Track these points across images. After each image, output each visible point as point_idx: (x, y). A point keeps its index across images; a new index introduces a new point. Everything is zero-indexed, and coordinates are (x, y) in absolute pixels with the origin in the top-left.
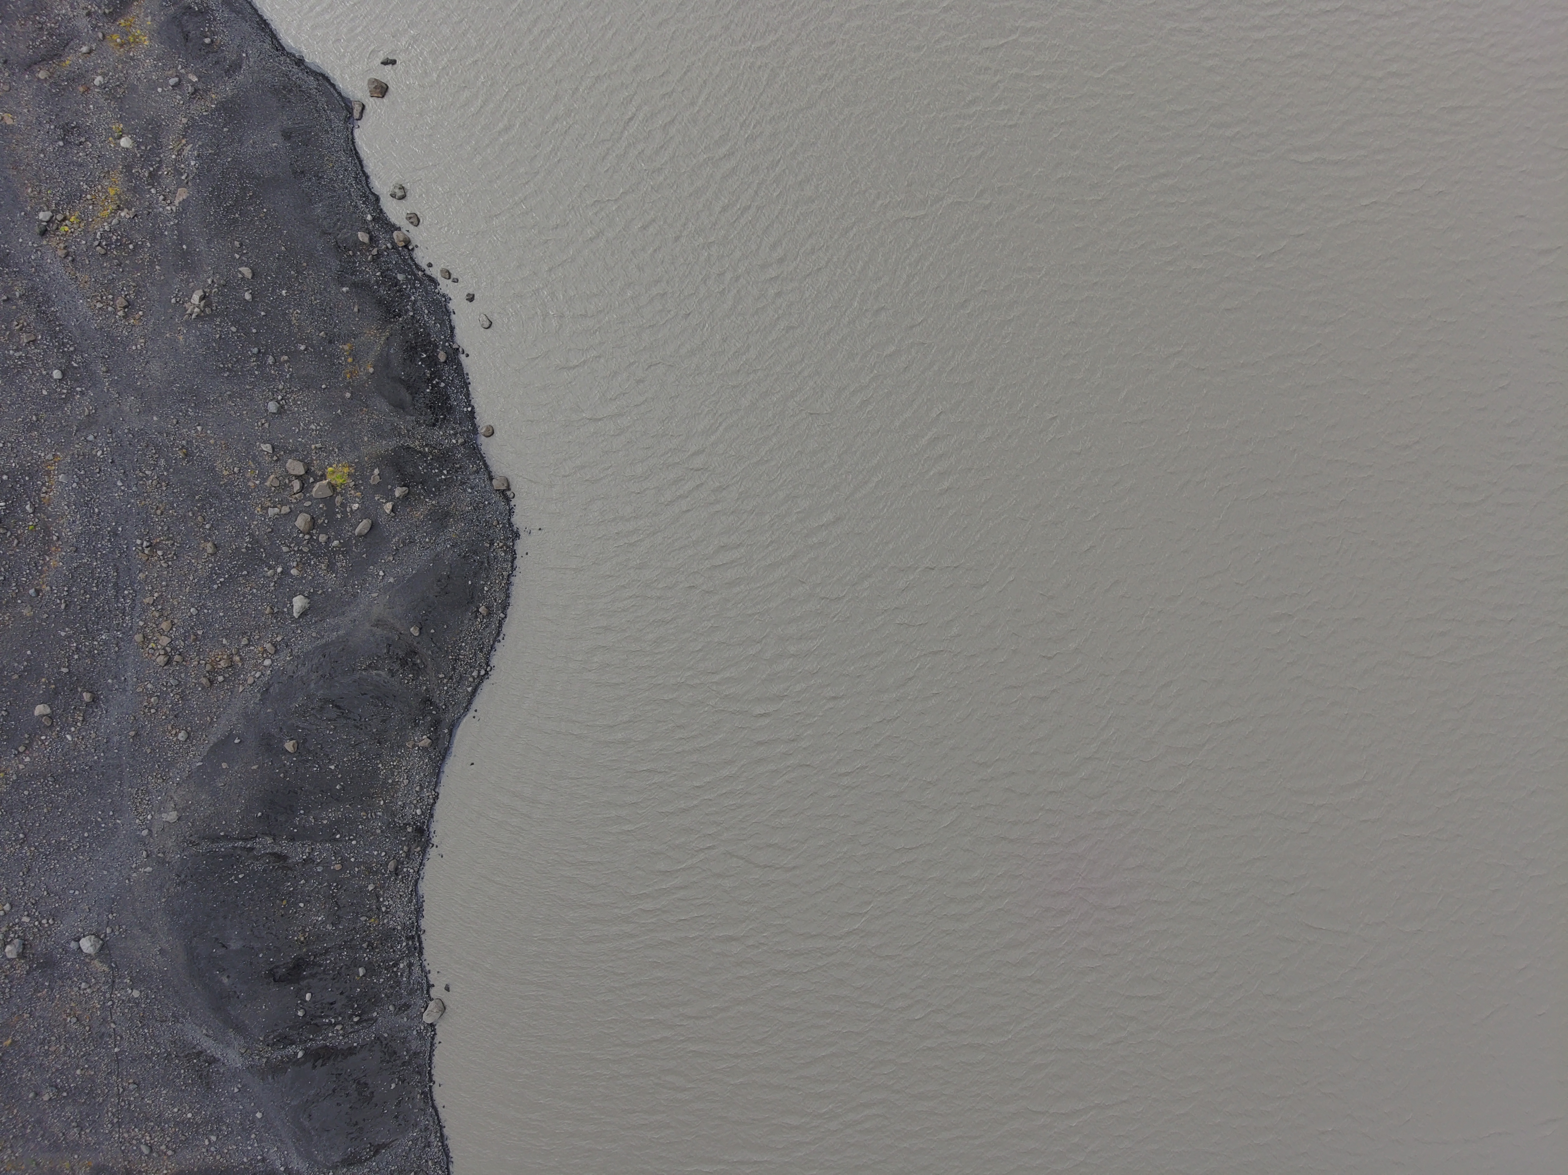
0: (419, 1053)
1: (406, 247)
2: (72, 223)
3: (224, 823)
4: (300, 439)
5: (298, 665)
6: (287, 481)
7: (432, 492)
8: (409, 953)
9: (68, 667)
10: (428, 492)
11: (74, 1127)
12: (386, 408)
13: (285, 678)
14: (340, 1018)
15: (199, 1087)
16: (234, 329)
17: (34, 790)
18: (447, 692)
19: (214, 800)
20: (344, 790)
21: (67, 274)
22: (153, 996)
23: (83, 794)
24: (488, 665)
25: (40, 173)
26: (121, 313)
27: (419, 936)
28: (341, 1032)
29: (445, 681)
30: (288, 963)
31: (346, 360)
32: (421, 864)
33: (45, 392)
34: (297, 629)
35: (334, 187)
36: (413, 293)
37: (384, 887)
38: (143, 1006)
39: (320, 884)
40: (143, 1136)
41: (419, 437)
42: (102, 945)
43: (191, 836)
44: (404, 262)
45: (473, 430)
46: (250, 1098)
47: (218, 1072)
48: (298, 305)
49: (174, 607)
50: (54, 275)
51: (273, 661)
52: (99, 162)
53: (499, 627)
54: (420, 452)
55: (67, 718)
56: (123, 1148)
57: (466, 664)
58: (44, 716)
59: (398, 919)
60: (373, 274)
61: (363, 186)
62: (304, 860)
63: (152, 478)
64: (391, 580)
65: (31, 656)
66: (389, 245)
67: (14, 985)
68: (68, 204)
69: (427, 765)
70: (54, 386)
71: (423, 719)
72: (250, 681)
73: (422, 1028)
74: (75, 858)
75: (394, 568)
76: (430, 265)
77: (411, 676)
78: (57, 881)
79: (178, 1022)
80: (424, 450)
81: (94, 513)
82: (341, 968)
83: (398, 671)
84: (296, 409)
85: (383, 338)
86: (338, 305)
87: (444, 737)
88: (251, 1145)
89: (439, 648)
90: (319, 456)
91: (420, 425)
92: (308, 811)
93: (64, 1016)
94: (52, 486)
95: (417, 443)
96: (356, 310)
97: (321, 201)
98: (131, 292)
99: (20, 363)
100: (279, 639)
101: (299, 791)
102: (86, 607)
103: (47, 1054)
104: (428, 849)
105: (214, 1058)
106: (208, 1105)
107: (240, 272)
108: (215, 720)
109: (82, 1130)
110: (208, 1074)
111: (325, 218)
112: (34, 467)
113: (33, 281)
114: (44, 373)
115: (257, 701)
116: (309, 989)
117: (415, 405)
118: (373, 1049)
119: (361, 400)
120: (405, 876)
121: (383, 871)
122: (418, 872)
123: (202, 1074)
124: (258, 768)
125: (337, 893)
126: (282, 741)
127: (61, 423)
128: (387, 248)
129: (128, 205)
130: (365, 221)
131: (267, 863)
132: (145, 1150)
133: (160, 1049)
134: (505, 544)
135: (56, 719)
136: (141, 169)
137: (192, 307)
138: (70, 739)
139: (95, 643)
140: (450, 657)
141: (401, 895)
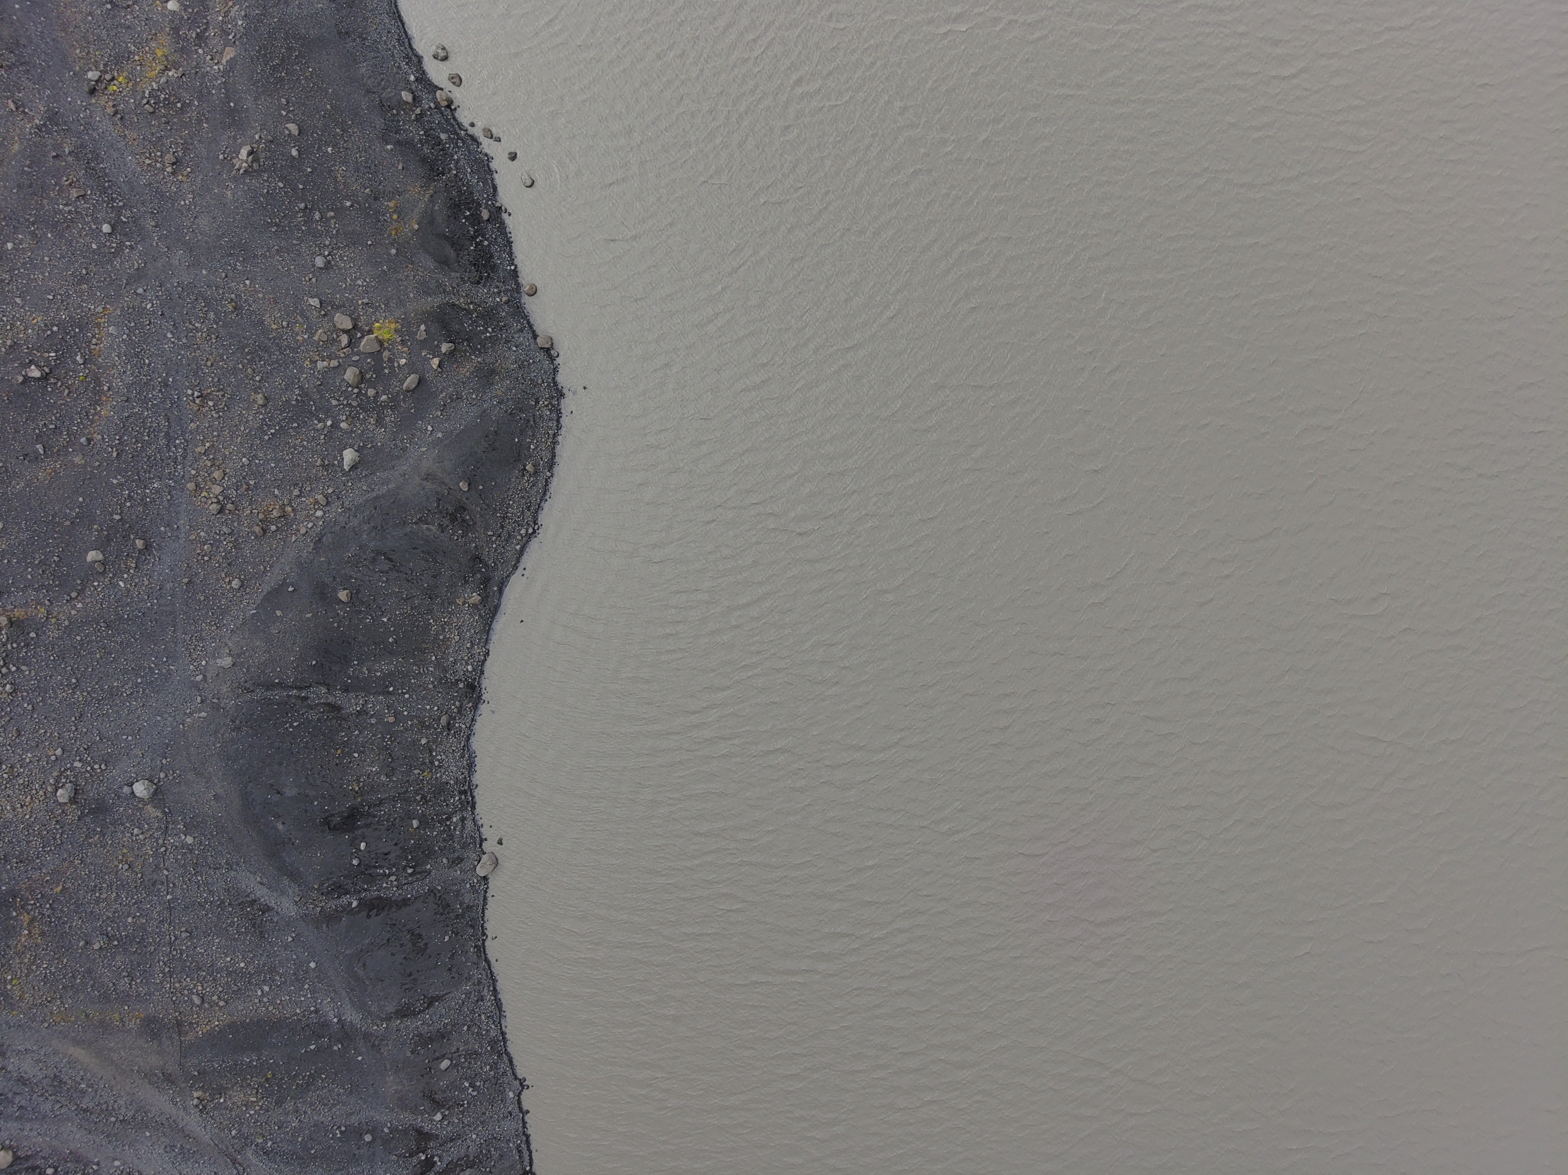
0: (472, 906)
1: (449, 106)
2: (121, 83)
3: (278, 669)
4: (347, 295)
5: (349, 516)
6: (335, 336)
7: (477, 349)
8: (462, 807)
9: (120, 514)
10: (474, 350)
11: (124, 976)
12: (431, 264)
13: (337, 528)
14: (394, 870)
15: (253, 936)
16: (281, 185)
17: (87, 636)
18: (496, 550)
19: (268, 647)
20: (396, 643)
21: (116, 131)
22: (207, 843)
23: (136, 640)
24: (535, 524)
25: (88, 35)
26: (169, 169)
27: (471, 790)
28: (395, 883)
29: (494, 538)
30: (343, 812)
31: (391, 217)
32: (473, 720)
33: (94, 246)
34: (348, 482)
35: (377, 48)
36: (456, 153)
37: (436, 741)
38: (197, 852)
39: (374, 735)
40: (195, 986)
41: (464, 294)
42: (156, 790)
43: (246, 682)
44: (446, 122)
45: (516, 289)
46: (304, 948)
47: (271, 921)
48: (343, 163)
49: (226, 457)
50: (103, 132)
51: (325, 513)
52: (146, 24)
53: (545, 486)
54: (465, 309)
55: (120, 564)
56: (174, 999)
57: (514, 523)
58: (97, 562)
59: (450, 774)
60: (416, 133)
61: (406, 48)
62: (358, 711)
63: (201, 330)
64: (440, 435)
65: (83, 502)
66: (432, 105)
67: (65, 831)
68: (116, 65)
69: (477, 623)
70: (103, 240)
71: (473, 577)
72: (303, 531)
73: (475, 881)
74: (128, 704)
75: (442, 423)
76: (472, 125)
77: (460, 532)
78: (110, 726)
79: (232, 869)
80: (469, 307)
81: (144, 364)
82: (395, 819)
83: (448, 526)
84: (343, 265)
85: (427, 196)
86: (383, 163)
87: (494, 594)
88: (304, 996)
89: (488, 505)
90: (366, 312)
91: (465, 282)
92: (361, 663)
93: (116, 863)
94: (102, 338)
95: (462, 300)
96: (400, 167)
97: (365, 61)
98: (179, 149)
99: (69, 217)
100: (330, 491)
101: (353, 642)
102: (138, 456)
103: (98, 901)
104: (480, 706)
105: (268, 907)
106: (261, 954)
107: (287, 128)
108: (268, 569)
109: (132, 980)
110: (261, 923)
111: (369, 77)
112: (84, 320)
113: (82, 138)
114: (94, 227)
115: (310, 550)
116: (363, 838)
117: (459, 262)
118: (427, 900)
119: (407, 257)
120: (457, 732)
121: (435, 725)
122: (470, 727)
123: (255, 923)
124: (312, 616)
125: (390, 745)
126: (335, 590)
127: (111, 277)
128: (430, 107)
129: (176, 66)
130: (408, 82)
131: (322, 712)
132: (197, 1000)
133: (213, 897)
134: (550, 403)
135: (109, 566)
136: (189, 31)
137: (240, 162)
138: (123, 586)
139: (148, 491)
140: (499, 515)
141: (453, 750)
